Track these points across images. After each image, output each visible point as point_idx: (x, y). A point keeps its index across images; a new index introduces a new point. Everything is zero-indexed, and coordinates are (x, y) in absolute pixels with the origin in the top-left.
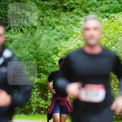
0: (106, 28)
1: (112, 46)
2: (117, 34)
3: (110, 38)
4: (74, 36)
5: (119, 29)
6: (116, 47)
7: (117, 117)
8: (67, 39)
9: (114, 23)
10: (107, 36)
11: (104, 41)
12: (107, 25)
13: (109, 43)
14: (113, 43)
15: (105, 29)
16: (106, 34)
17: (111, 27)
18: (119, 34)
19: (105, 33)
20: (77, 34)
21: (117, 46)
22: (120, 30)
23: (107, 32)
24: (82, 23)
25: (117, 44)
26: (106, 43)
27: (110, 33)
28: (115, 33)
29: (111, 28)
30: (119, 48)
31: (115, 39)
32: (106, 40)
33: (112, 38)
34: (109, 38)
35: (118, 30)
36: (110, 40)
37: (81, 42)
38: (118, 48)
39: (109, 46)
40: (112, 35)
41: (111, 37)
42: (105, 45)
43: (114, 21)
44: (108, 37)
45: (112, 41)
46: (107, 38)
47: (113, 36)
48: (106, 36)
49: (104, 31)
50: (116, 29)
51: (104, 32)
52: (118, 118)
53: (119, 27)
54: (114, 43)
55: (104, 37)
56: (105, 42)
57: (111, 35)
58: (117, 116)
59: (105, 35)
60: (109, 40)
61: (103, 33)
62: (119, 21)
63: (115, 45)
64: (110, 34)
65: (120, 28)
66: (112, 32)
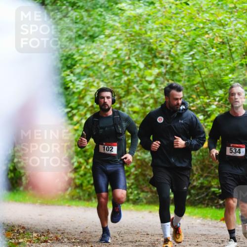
0: (172, 17)
1: (184, 53)
2: (195, 30)
3: (180, 38)
4: (107, 32)
5: (198, 19)
6: (193, 56)
7: (191, 199)
8: (92, 38)
9: (188, 6)
10: (174, 34)
11: (167, 43)
12: (174, 11)
13: (179, 47)
14: (185, 48)
15: (170, 19)
16: (172, 29)
17: (182, 15)
18: (198, 30)
19: (170, 27)
20: (113, 28)
21: (194, 54)
22: (199, 20)
23: (174, 25)
24: (123, 7)
25: (195, 50)
26: (171, 49)
27: (180, 27)
28: (191, 27)
29: (183, 17)
30: (198, 57)
31: (191, 39)
32: (171, 42)
33: (185, 37)
34: (177, 37)
35: (196, 22)
36: (180, 42)
37: (122, 45)
38: (197, 59)
39: (177, 54)
40: (183, 31)
41: (182, 36)
42: (170, 51)
43: (188, 3)
44: (176, 35)
45: (185, 43)
46: (173, 38)
47: (186, 34)
48: (171, 34)
49: (166, 23)
50: (192, 18)
51: (167, 25)
52: (196, 200)
53: (197, 15)
54: (188, 49)
55: (168, 36)
56: (170, 46)
57: (181, 31)
58: (193, 196)
59: (170, 31)
60: (177, 42)
61: (166, 27)
62: (199, 2)
63: (189, 52)
64: (181, 29)
65: (200, 17)
66: (184, 25)
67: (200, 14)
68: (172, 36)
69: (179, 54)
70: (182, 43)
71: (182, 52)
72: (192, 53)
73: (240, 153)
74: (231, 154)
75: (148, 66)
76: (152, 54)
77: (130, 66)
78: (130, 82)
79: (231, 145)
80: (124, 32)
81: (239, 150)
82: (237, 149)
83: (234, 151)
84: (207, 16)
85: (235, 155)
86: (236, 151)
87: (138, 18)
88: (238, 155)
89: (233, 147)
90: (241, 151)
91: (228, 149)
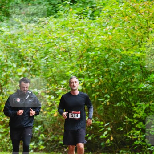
0: (33, 36)
1: (42, 58)
2: (48, 43)
3: (39, 48)
5: (50, 36)
6: (47, 59)
7: (47, 148)
9: (43, 29)
10: (35, 46)
11: (30, 52)
12: (35, 32)
13: (38, 54)
14: (42, 55)
15: (32, 37)
16: (34, 43)
17: (40, 34)
18: (50, 43)
19: (33, 42)
21: (47, 58)
22: (51, 38)
23: (35, 40)
24: (3, 30)
25: (48, 56)
26: (33, 55)
27: (39, 42)
28: (45, 42)
29: (40, 36)
30: (50, 60)
31: (45, 49)
32: (33, 51)
33: (41, 48)
34: (37, 48)
35: (49, 38)
36: (39, 51)
37: (2, 53)
38: (49, 62)
39: (37, 59)
40: (41, 44)
41: (40, 48)
42: (32, 57)
43: (43, 26)
44: (36, 47)
45: (42, 52)
46: (34, 48)
47: (43, 46)
48: (33, 46)
49: (30, 39)
50: (46, 36)
51: (30, 41)
52: (49, 149)
53: (49, 34)
54: (44, 55)
55: (31, 47)
56: (32, 53)
57: (39, 44)
58: (48, 147)
59: (32, 44)
60: (37, 51)
61: (30, 42)
62: (50, 26)
63: (45, 57)
64: (39, 43)
65: (51, 36)
66: (41, 41)
67: (51, 34)
68: (33, 47)
69: (39, 58)
70: (39, 52)
71: (40, 57)
72: (46, 58)
73: (77, 116)
74: (72, 118)
75: (19, 66)
76: (21, 59)
77: (7, 66)
78: (7, 76)
79: (72, 112)
80: (3, 45)
81: (77, 115)
82: (76, 114)
83: (74, 115)
84: (55, 35)
85: (74, 118)
86: (75, 115)
87: (12, 36)
88: (76, 117)
89: (73, 113)
90: (78, 115)
91: (70, 114)
